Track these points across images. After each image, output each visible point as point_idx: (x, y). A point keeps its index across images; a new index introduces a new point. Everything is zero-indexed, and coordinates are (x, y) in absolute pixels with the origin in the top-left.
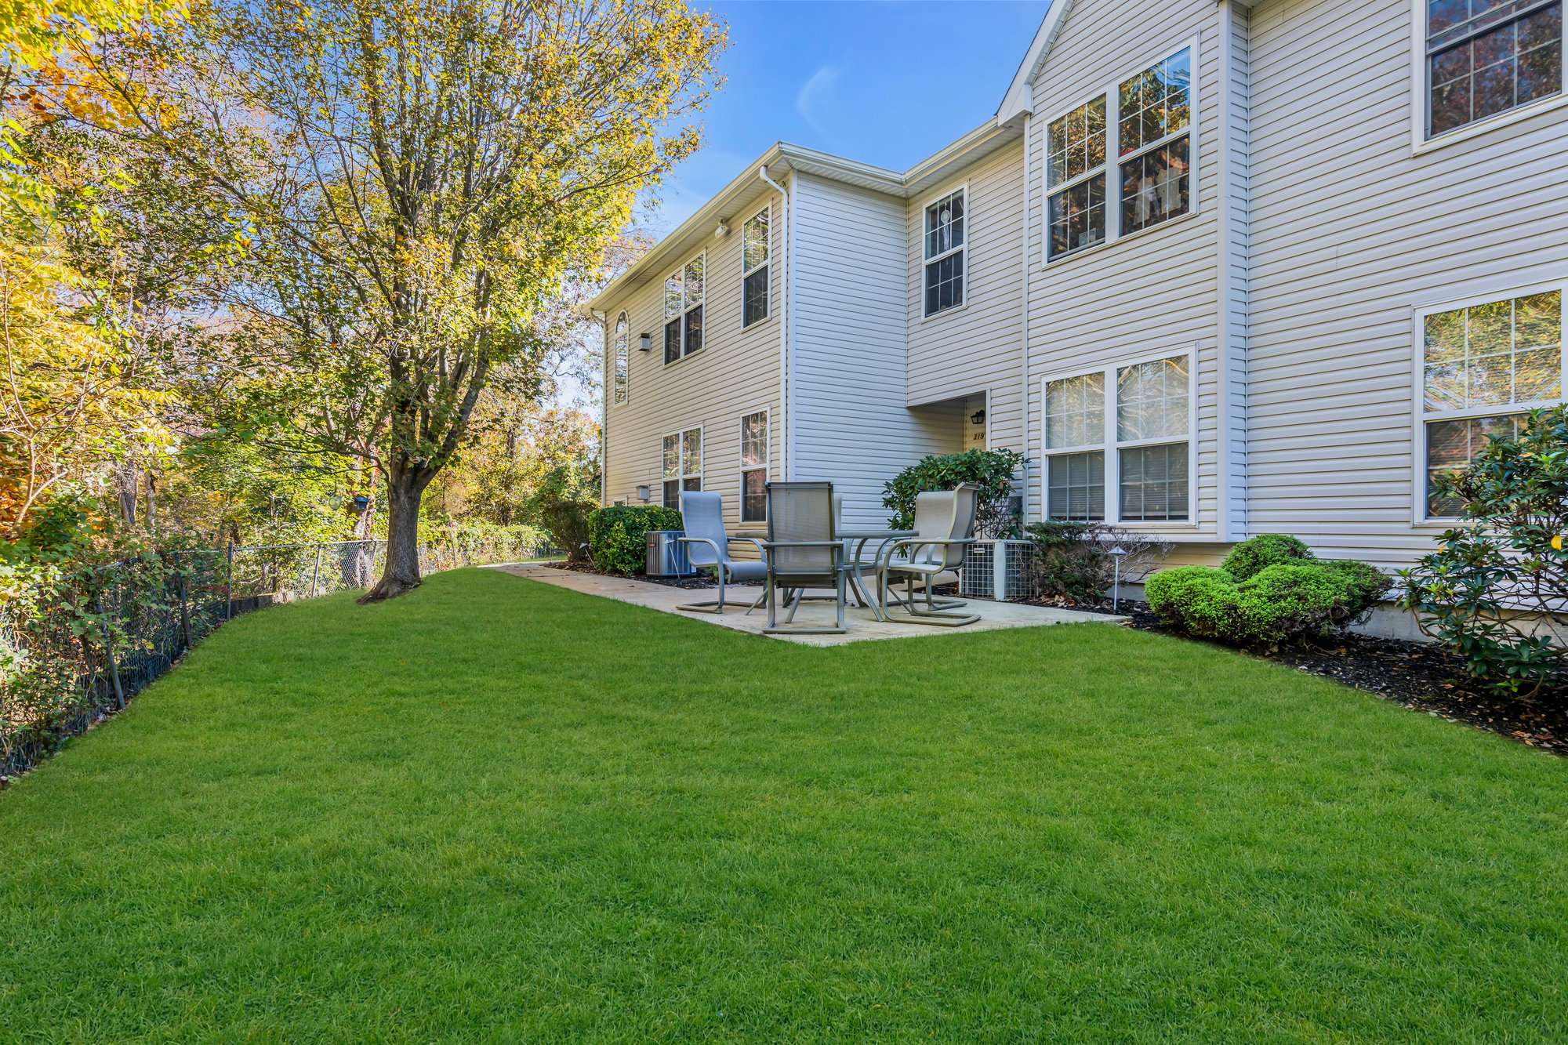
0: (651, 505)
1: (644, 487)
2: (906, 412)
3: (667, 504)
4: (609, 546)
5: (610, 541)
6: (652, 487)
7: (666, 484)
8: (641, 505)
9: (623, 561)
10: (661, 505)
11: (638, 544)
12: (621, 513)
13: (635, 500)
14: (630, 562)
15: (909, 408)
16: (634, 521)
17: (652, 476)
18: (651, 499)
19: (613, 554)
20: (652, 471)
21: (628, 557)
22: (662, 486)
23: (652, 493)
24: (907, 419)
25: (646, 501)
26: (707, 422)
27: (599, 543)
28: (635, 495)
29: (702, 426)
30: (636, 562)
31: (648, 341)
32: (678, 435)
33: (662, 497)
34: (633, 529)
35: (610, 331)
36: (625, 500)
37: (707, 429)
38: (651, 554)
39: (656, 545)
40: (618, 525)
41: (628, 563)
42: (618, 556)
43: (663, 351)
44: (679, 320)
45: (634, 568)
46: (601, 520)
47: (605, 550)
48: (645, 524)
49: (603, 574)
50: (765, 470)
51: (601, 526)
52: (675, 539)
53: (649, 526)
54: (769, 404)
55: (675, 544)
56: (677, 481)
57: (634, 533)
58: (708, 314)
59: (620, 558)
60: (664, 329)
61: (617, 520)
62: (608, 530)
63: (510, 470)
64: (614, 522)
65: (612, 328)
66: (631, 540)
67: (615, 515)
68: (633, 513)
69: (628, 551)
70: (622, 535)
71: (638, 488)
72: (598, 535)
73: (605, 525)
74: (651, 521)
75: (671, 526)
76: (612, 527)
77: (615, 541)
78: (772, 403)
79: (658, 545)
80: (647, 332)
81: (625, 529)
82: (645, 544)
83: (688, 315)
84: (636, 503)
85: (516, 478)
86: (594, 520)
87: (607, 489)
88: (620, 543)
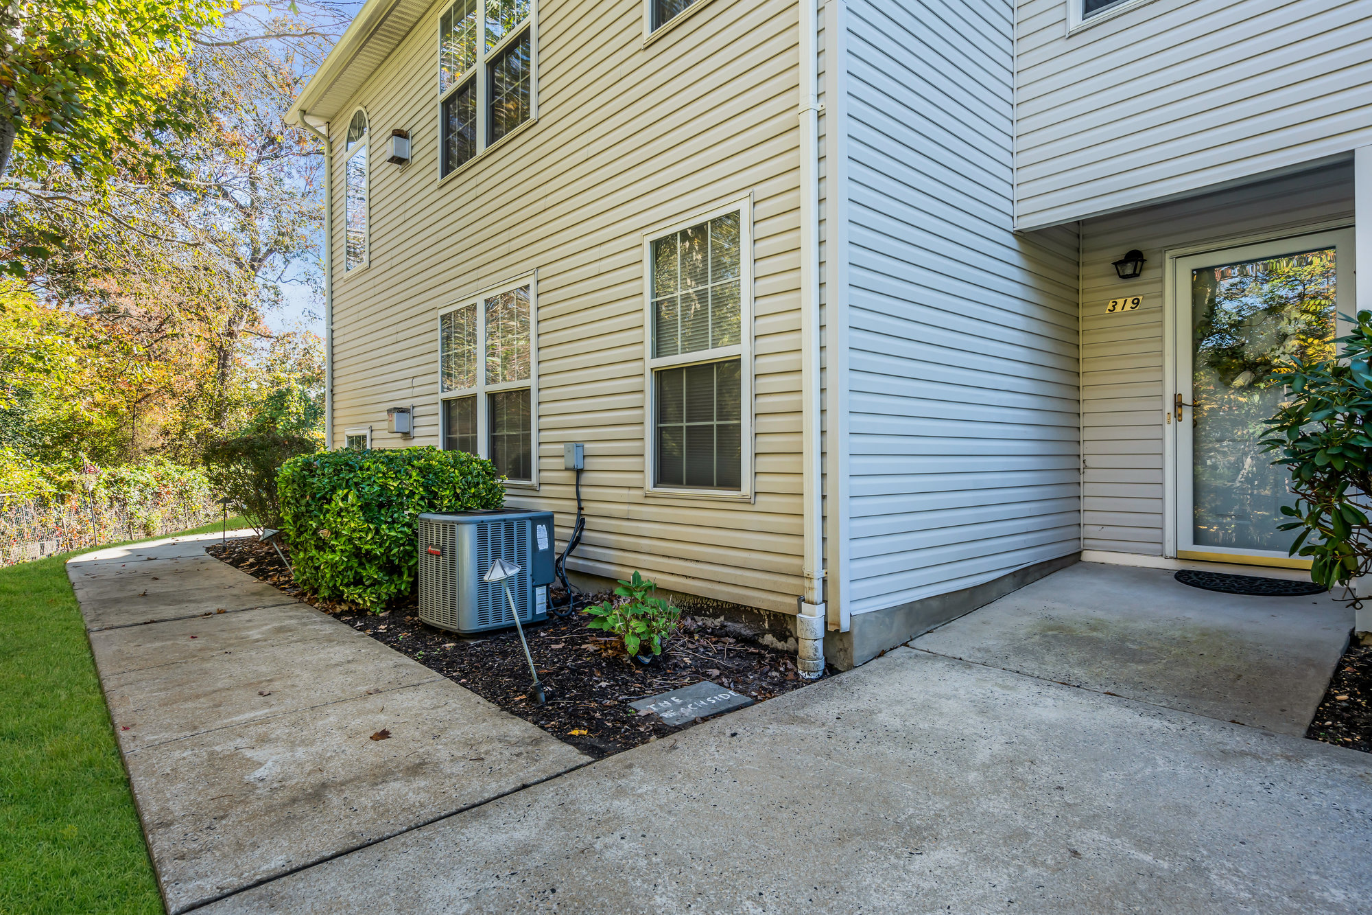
0: (417, 444)
1: (401, 411)
2: (1012, 241)
3: (449, 444)
4: (322, 546)
5: (323, 533)
6: (417, 411)
7: (447, 404)
8: (393, 444)
9: (358, 581)
10: (439, 444)
11: (396, 541)
12: (351, 469)
13: (385, 434)
14: (375, 583)
15: (1020, 235)
16: (384, 487)
17: (417, 391)
18: (417, 432)
19: (333, 566)
20: (417, 381)
21: (372, 572)
22: (439, 408)
23: (418, 421)
24: (1015, 258)
25: (407, 436)
26: (544, 272)
27: (300, 534)
28: (385, 425)
29: (531, 281)
30: (391, 581)
31: (407, 144)
32: (473, 308)
33: (439, 430)
34: (381, 506)
35: (335, 152)
36: (367, 432)
37: (544, 286)
38: (429, 569)
39: (443, 550)
40: (345, 498)
41: (372, 585)
42: (345, 570)
43: (439, 153)
44: (472, 81)
45: (384, 597)
46: (303, 485)
47: (314, 552)
48: (412, 494)
49: (311, 603)
50: (736, 363)
51: (303, 496)
52: (522, 562)
53: (422, 498)
54: (746, 193)
55: (521, 575)
56: (473, 398)
57: (384, 515)
58: (544, 42)
59: (351, 574)
60: (439, 111)
61: (340, 486)
62: (321, 510)
63: (220, 395)
64: (333, 490)
65: (340, 144)
66: (377, 531)
67: (337, 472)
68: (383, 468)
69: (369, 557)
70: (355, 522)
71: (389, 411)
72: (296, 517)
73: (313, 496)
74: (426, 488)
75: (474, 495)
76: (329, 501)
77: (337, 535)
78: (756, 188)
79: (447, 552)
80: (405, 129)
81: (361, 507)
82: (411, 542)
83: (492, 65)
84: (386, 441)
85: (229, 405)
86: (289, 481)
87: (336, 414)
88: (350, 540)
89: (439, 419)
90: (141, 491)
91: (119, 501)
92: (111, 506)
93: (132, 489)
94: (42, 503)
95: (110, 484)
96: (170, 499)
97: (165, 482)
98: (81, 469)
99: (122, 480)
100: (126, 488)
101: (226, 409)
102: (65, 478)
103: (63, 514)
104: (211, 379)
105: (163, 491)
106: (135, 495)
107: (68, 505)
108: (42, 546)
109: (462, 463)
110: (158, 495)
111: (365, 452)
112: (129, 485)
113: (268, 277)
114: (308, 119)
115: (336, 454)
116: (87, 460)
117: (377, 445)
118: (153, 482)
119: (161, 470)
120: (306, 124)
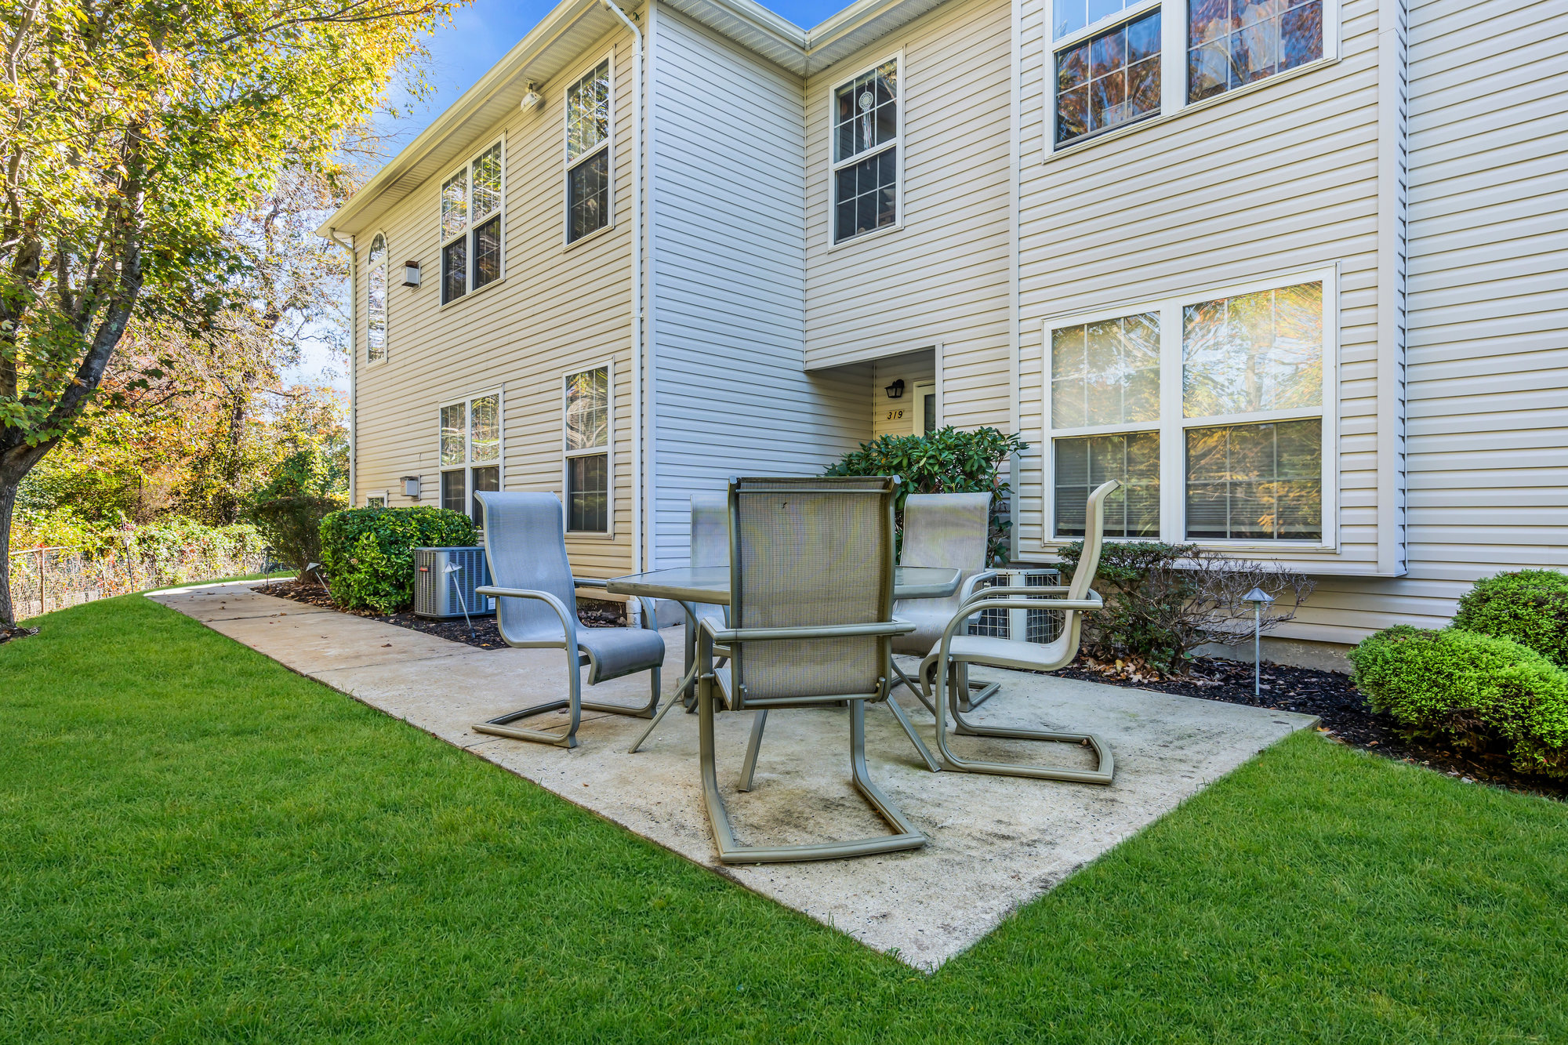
0: (422, 504)
1: (412, 479)
2: (803, 377)
3: (447, 504)
4: (352, 570)
5: (354, 561)
6: (423, 479)
7: (445, 474)
8: (408, 504)
9: (376, 593)
10: (438, 504)
11: (401, 566)
12: (372, 519)
13: (399, 497)
14: (387, 594)
15: (808, 372)
16: (394, 531)
17: (423, 464)
18: (423, 495)
19: (360, 582)
20: (424, 456)
21: (385, 586)
22: (439, 478)
23: (424, 487)
24: (806, 387)
25: (415, 498)
26: (508, 386)
27: (336, 563)
28: (399, 489)
29: (500, 391)
30: (398, 594)
31: (417, 272)
32: (463, 405)
33: (439, 494)
34: (391, 543)
35: (359, 262)
36: (384, 495)
37: (509, 395)
38: (422, 583)
39: (429, 568)
40: (368, 538)
41: (385, 596)
42: (367, 585)
43: (440, 285)
44: (463, 239)
45: (393, 603)
46: (340, 529)
47: (346, 575)
48: (412, 536)
49: (344, 611)
50: (605, 456)
51: (340, 538)
52: (462, 563)
53: (419, 539)
54: (610, 356)
55: (462, 571)
56: (462, 471)
57: (394, 549)
58: (510, 228)
59: (371, 588)
60: (440, 253)
61: (365, 531)
62: (351, 545)
63: (234, 454)
64: (360, 533)
65: (364, 257)
66: (389, 560)
67: (363, 521)
68: (393, 519)
69: (385, 577)
70: (374, 553)
71: (403, 479)
72: (334, 552)
73: (347, 537)
74: (422, 532)
75: (455, 539)
76: (357, 540)
77: (362, 562)
78: (616, 354)
79: (432, 570)
80: (416, 260)
81: (379, 544)
82: (411, 567)
83: (478, 231)
84: (400, 502)
85: (243, 465)
86: (328, 528)
87: (359, 480)
88: (371, 565)
89: (439, 486)
90: (168, 549)
91: (150, 557)
92: (142, 562)
93: (161, 546)
94: (87, 556)
95: (142, 541)
96: (195, 557)
97: (190, 541)
98: (119, 526)
99: (152, 538)
100: (155, 546)
101: (239, 468)
102: (106, 534)
103: (102, 565)
104: (224, 439)
105: (187, 549)
106: (164, 552)
107: (107, 559)
108: (87, 595)
109: (448, 517)
110: (182, 552)
111: (381, 510)
112: (159, 543)
113: (285, 334)
114: (336, 235)
115: (362, 510)
116: (124, 519)
117: (392, 505)
118: (180, 541)
119: (186, 529)
120: (335, 239)
